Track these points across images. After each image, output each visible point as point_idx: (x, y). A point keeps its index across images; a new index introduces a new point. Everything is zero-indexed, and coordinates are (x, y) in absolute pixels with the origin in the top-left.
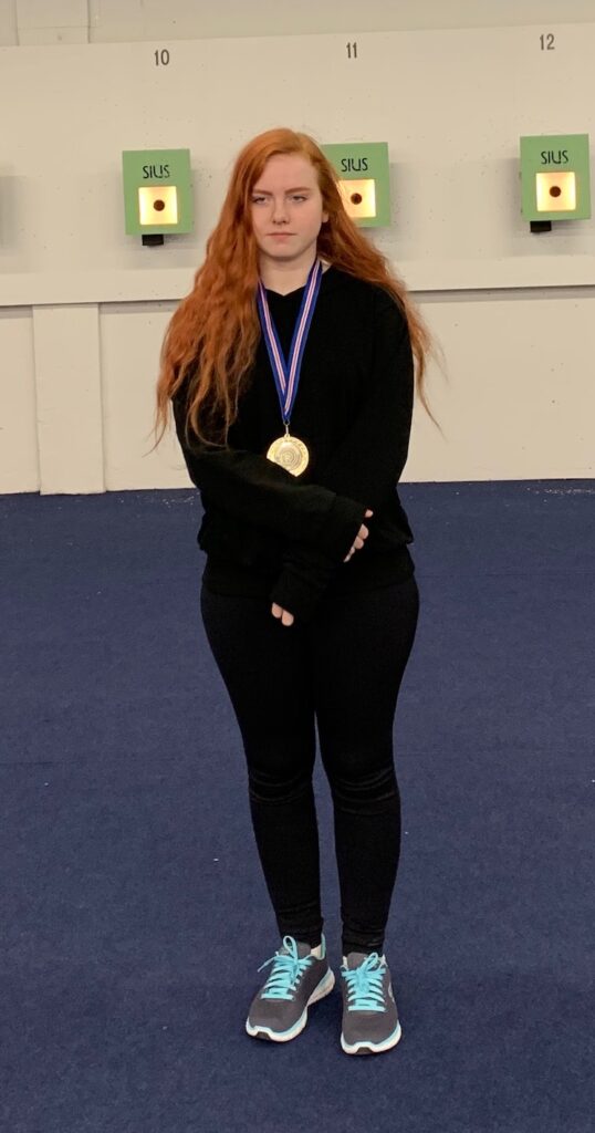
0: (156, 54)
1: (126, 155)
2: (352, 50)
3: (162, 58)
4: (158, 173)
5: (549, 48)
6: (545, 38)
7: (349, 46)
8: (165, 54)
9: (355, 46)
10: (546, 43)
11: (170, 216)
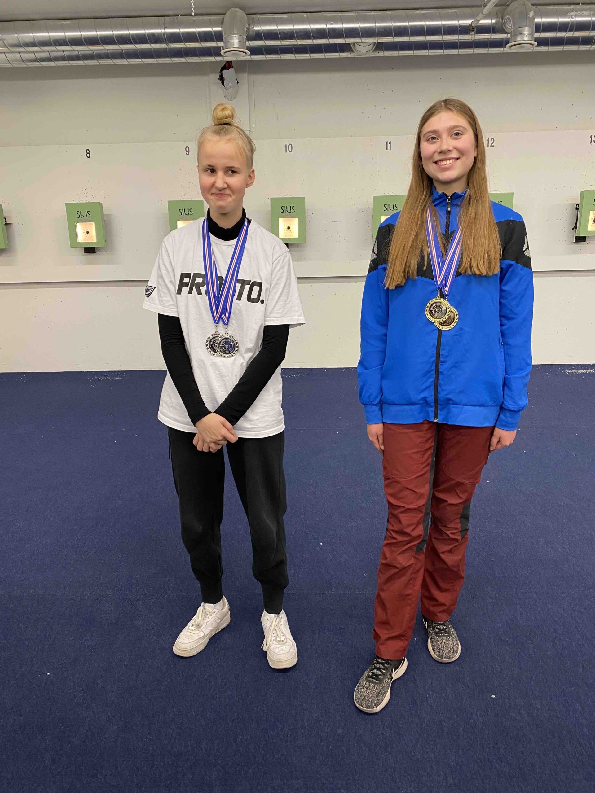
0: (286, 146)
1: (272, 200)
2: (389, 145)
3: (289, 148)
4: (289, 211)
5: (491, 146)
6: (490, 140)
7: (387, 143)
8: (290, 146)
9: (390, 143)
10: (490, 143)
11: (295, 233)
